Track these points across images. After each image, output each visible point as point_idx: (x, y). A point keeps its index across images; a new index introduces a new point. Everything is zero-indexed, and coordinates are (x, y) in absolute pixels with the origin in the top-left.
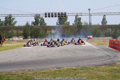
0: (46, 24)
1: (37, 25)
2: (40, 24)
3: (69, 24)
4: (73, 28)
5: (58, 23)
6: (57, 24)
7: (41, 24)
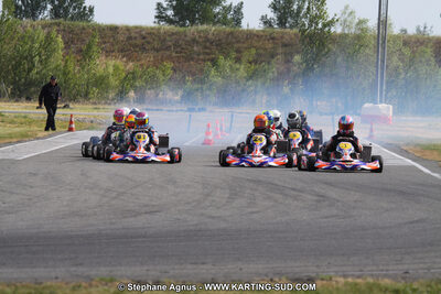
0: (91, 10)
1: (34, 16)
2: (49, 7)
3: (238, 22)
4: (269, 45)
5: (170, 13)
6: (160, 17)
7: (56, 13)
